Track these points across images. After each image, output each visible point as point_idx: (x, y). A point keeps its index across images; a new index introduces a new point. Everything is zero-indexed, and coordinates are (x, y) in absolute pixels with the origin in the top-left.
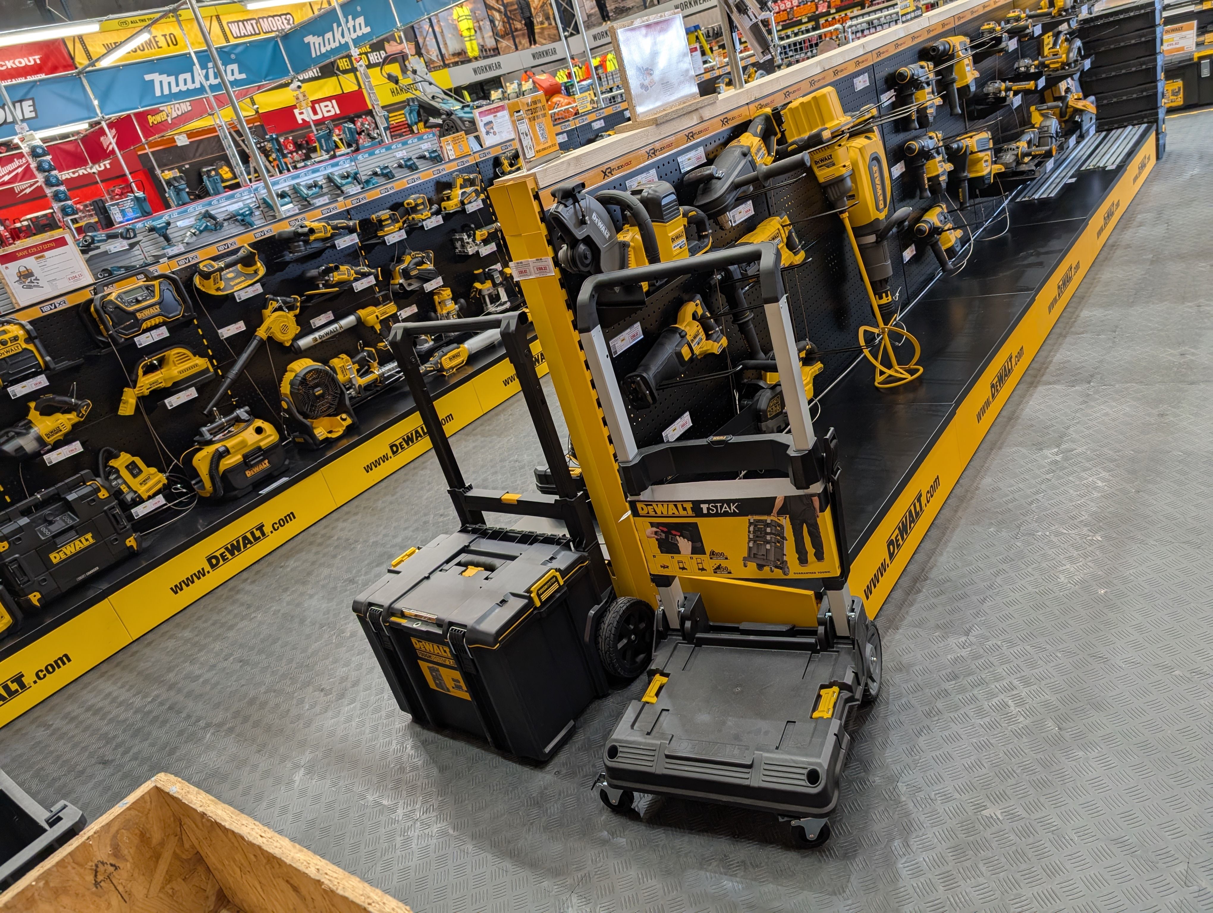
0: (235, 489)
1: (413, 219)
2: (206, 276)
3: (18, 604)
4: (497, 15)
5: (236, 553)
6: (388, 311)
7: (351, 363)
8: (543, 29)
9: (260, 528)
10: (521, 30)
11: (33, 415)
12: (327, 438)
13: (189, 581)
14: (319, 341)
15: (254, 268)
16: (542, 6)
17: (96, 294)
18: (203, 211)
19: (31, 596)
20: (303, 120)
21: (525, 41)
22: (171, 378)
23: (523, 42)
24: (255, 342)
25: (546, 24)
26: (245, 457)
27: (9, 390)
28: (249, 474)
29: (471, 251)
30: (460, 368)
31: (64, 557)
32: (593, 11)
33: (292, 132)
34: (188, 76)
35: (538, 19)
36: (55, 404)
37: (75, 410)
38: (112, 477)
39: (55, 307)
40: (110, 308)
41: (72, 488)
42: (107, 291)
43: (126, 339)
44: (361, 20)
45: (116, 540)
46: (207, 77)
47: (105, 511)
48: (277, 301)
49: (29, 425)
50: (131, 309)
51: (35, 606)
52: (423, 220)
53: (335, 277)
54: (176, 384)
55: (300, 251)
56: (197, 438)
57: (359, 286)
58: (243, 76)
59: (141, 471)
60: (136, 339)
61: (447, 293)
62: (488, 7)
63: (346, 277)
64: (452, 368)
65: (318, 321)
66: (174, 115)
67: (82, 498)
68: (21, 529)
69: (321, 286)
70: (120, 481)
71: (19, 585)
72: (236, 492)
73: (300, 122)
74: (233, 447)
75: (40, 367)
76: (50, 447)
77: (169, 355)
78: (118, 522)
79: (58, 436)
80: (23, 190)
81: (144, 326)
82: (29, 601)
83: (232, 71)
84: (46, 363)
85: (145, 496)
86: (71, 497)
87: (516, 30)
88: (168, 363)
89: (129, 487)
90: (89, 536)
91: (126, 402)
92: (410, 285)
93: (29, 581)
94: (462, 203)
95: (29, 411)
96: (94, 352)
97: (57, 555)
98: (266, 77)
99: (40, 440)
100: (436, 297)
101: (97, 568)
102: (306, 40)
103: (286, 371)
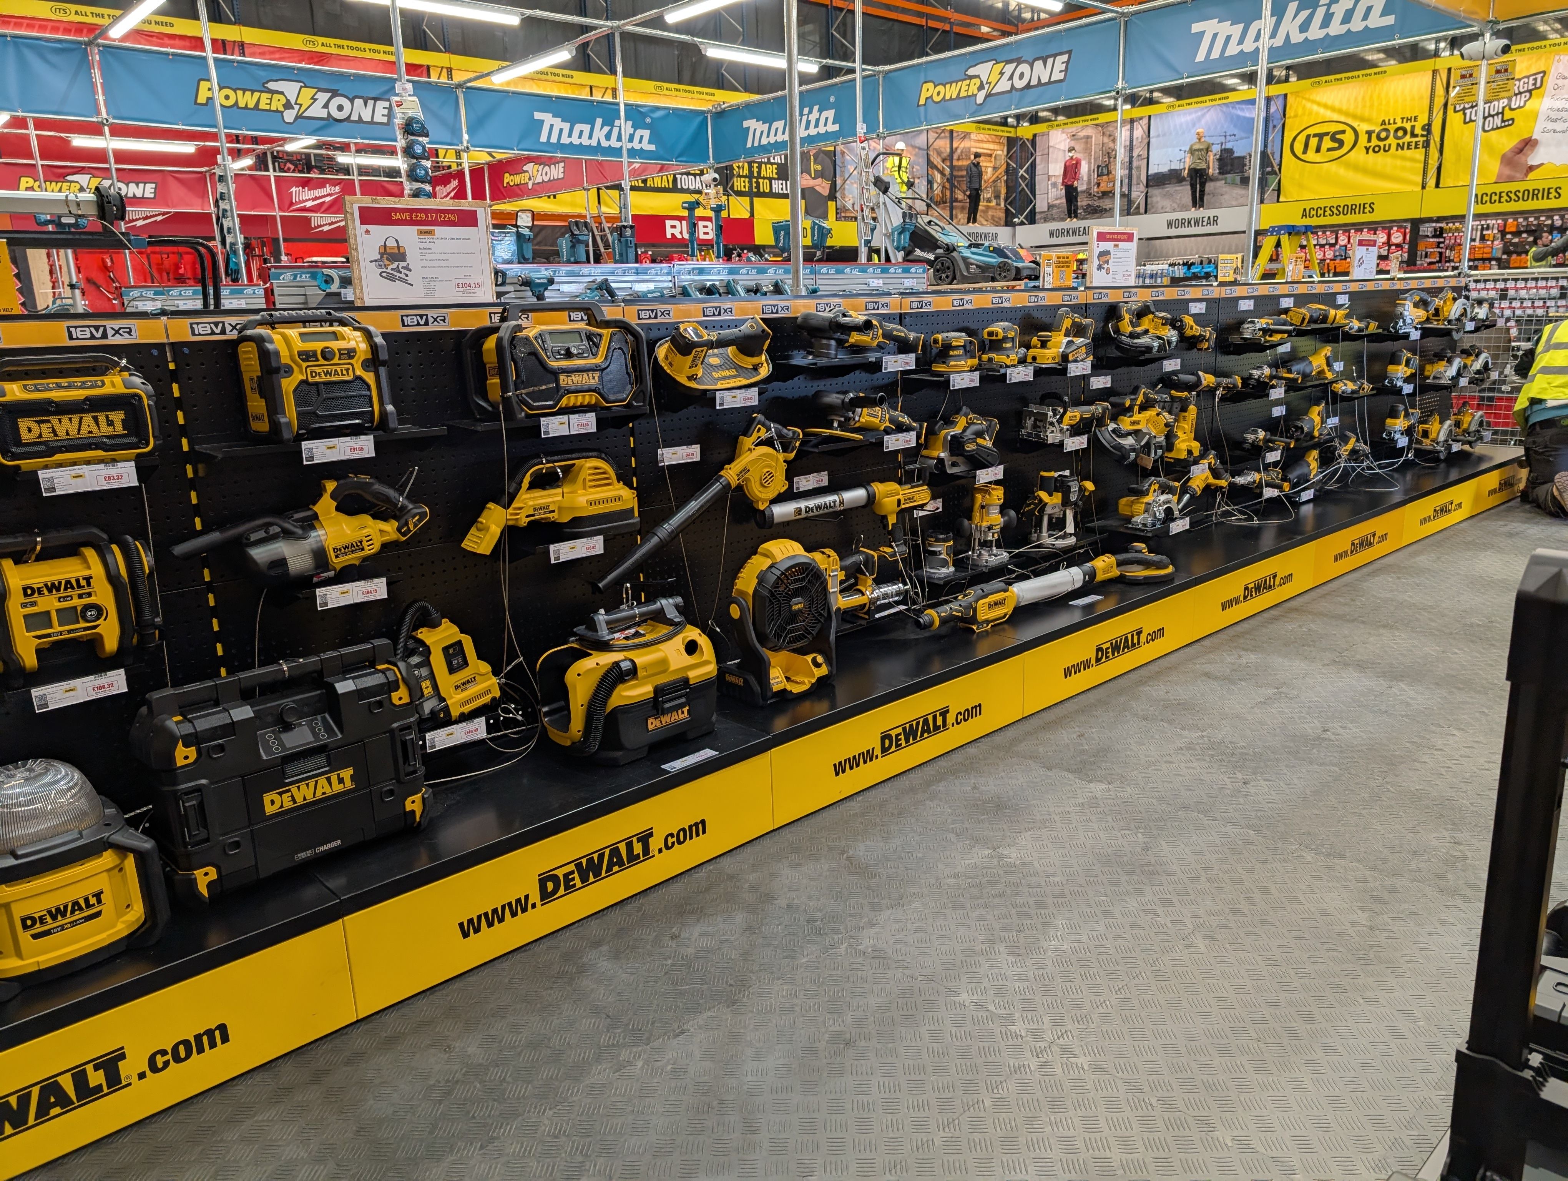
0: (620, 747)
1: (990, 360)
2: (683, 346)
3: (169, 880)
4: (938, 177)
5: (592, 879)
6: (917, 497)
7: (838, 567)
8: (988, 207)
9: (645, 838)
10: (961, 201)
11: (325, 506)
12: (784, 691)
13: (494, 917)
14: (803, 515)
15: (755, 360)
16: (994, 181)
17: (503, 319)
18: (599, 279)
19: (198, 873)
20: (673, 235)
21: (962, 216)
22: (573, 509)
23: (960, 216)
24: (716, 487)
25: (993, 203)
26: (659, 691)
27: (305, 445)
28: (653, 724)
29: (1052, 437)
30: (998, 626)
31: (288, 804)
32: (1058, 202)
33: (654, 246)
34: (586, 128)
35: (986, 194)
36: (368, 497)
37: (396, 518)
38: (415, 660)
39: (426, 324)
40: (521, 351)
41: (347, 668)
42: (523, 322)
43: (528, 416)
44: (830, 114)
45: (391, 793)
46: (608, 137)
47: (392, 731)
48: (768, 429)
49: (311, 523)
50: (554, 364)
51: (198, 895)
52: (1007, 367)
53: (865, 416)
54: (576, 521)
55: (827, 356)
56: (581, 629)
57: (895, 442)
58: (652, 147)
59: (466, 663)
60: (543, 421)
61: (998, 494)
62: (930, 164)
63: (877, 421)
64: (987, 622)
65: (805, 483)
66: (539, 180)
67: (360, 693)
68: (231, 728)
69: (836, 424)
70: (424, 672)
71: (185, 845)
72: (618, 754)
73: (669, 236)
74: (645, 668)
75: (372, 421)
76: (331, 574)
77: (581, 468)
78: (406, 759)
79: (352, 558)
80: (321, 226)
81: (564, 402)
82: (193, 882)
83: (642, 137)
84: (384, 414)
85: (455, 713)
86: (344, 687)
87: (956, 200)
88: (574, 481)
89: (435, 687)
90: (347, 773)
91: (485, 529)
92: (954, 464)
93: (207, 840)
94: (1065, 358)
95: (321, 496)
96: (464, 423)
97: (276, 798)
98: (679, 156)
99: (320, 556)
100: (979, 497)
101: (339, 842)
102: (746, 124)
103: (755, 553)
